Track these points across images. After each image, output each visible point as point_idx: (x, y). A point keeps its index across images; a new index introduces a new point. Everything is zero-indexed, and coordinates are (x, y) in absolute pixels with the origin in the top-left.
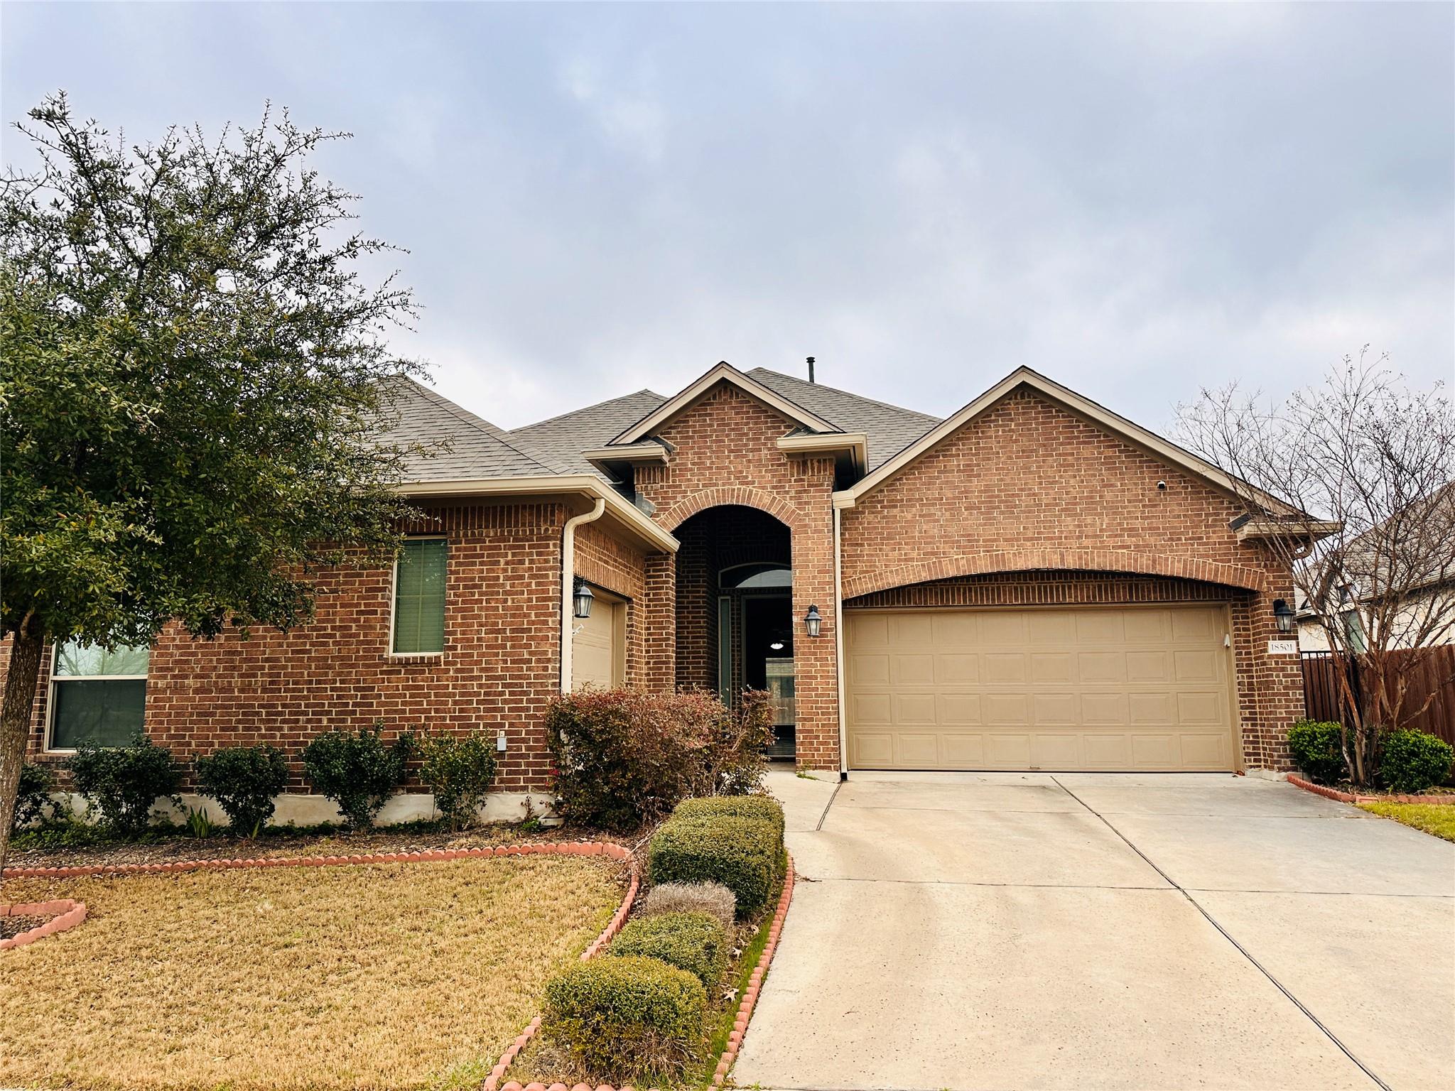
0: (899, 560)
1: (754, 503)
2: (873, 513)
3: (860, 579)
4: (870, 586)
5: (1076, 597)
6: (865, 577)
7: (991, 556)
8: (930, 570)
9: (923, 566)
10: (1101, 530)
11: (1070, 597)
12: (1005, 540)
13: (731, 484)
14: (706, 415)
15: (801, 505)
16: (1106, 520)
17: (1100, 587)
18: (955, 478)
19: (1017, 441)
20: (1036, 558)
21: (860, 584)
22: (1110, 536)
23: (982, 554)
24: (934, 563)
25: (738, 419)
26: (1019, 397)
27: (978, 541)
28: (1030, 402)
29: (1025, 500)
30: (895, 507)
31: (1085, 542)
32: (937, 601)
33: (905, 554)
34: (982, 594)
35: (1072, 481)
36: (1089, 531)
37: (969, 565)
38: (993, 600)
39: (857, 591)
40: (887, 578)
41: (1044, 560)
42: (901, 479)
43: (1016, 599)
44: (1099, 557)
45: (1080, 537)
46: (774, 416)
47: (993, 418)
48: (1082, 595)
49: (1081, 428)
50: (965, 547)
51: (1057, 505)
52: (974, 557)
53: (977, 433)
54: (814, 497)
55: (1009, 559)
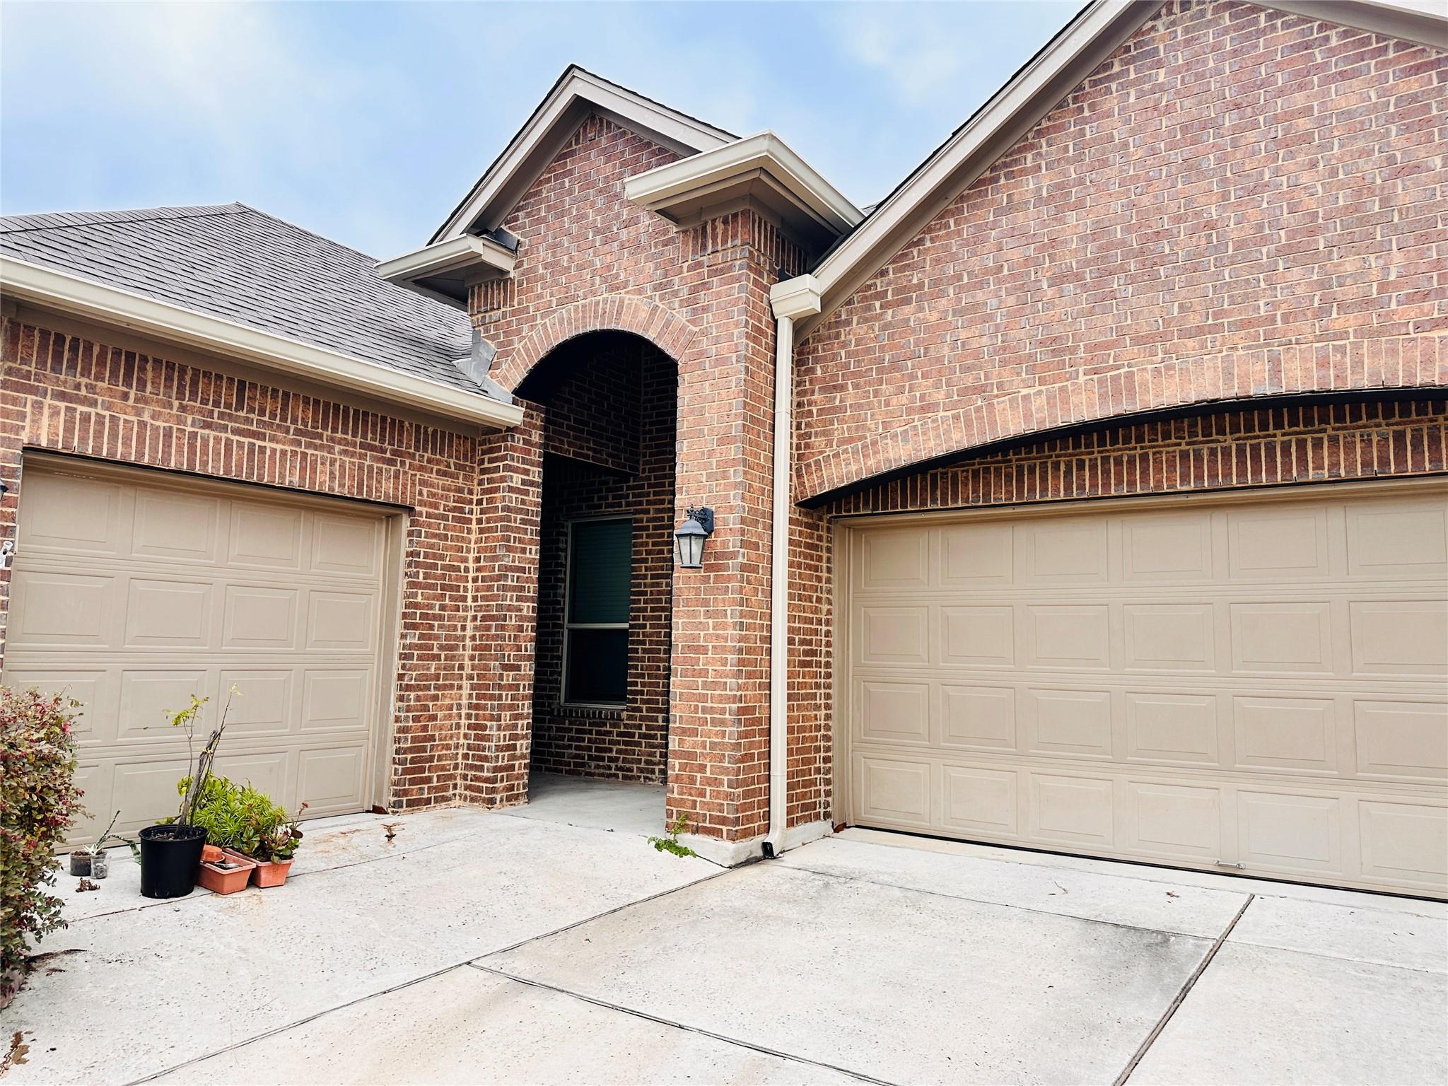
0: (910, 411)
1: (624, 325)
2: (866, 320)
3: (837, 455)
4: (854, 468)
5: (1334, 465)
6: (845, 451)
7: (1101, 383)
8: (969, 425)
9: (956, 417)
10: (1384, 287)
11: (1319, 467)
12: (1136, 341)
13: (594, 294)
14: (564, 175)
15: (697, 313)
16: (1398, 257)
17: (1399, 438)
18: (1028, 219)
19: (1169, 109)
20: (1209, 375)
21: (837, 465)
22: (1410, 299)
23: (1082, 379)
24: (978, 410)
25: (608, 169)
26: (1176, 9)
27: (1073, 350)
28: (1202, 13)
29: (1184, 242)
30: (907, 301)
31: (1336, 320)
32: (1009, 492)
33: (922, 397)
34: (1106, 473)
35: (1305, 178)
36: (1351, 292)
37: (1051, 405)
38: (1132, 483)
39: (830, 480)
40: (885, 450)
41: (1228, 375)
42: (921, 242)
43: (1185, 478)
44: (1375, 354)
45: (1322, 312)
46: (661, 150)
47: (1117, 68)
48: (1352, 461)
49: (1334, 42)
50: (1046, 367)
51: (1265, 241)
52: (1062, 389)
53: (1081, 109)
54: (719, 295)
55: (1144, 384)
